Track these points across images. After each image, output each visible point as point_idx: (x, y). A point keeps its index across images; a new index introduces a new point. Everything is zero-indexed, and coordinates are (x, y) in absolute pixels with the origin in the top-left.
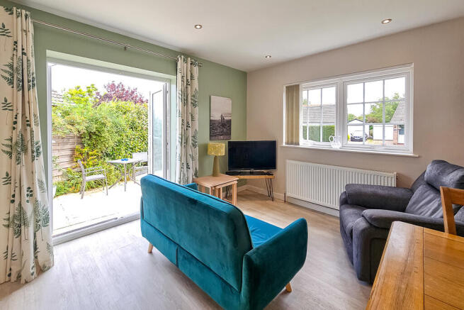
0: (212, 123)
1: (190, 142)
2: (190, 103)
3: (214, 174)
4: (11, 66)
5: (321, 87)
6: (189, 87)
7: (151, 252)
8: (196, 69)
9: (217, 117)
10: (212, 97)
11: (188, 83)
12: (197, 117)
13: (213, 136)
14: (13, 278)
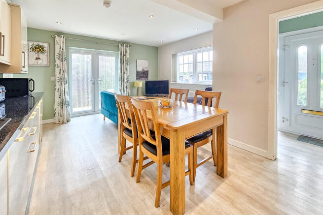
0: (138, 72)
1: (125, 80)
2: (125, 63)
3: (137, 96)
4: (59, 54)
5: (188, 54)
6: (125, 57)
7: (104, 120)
8: (128, 49)
9: (140, 69)
10: (137, 60)
11: (124, 54)
12: (128, 70)
13: (138, 78)
14: (61, 122)
